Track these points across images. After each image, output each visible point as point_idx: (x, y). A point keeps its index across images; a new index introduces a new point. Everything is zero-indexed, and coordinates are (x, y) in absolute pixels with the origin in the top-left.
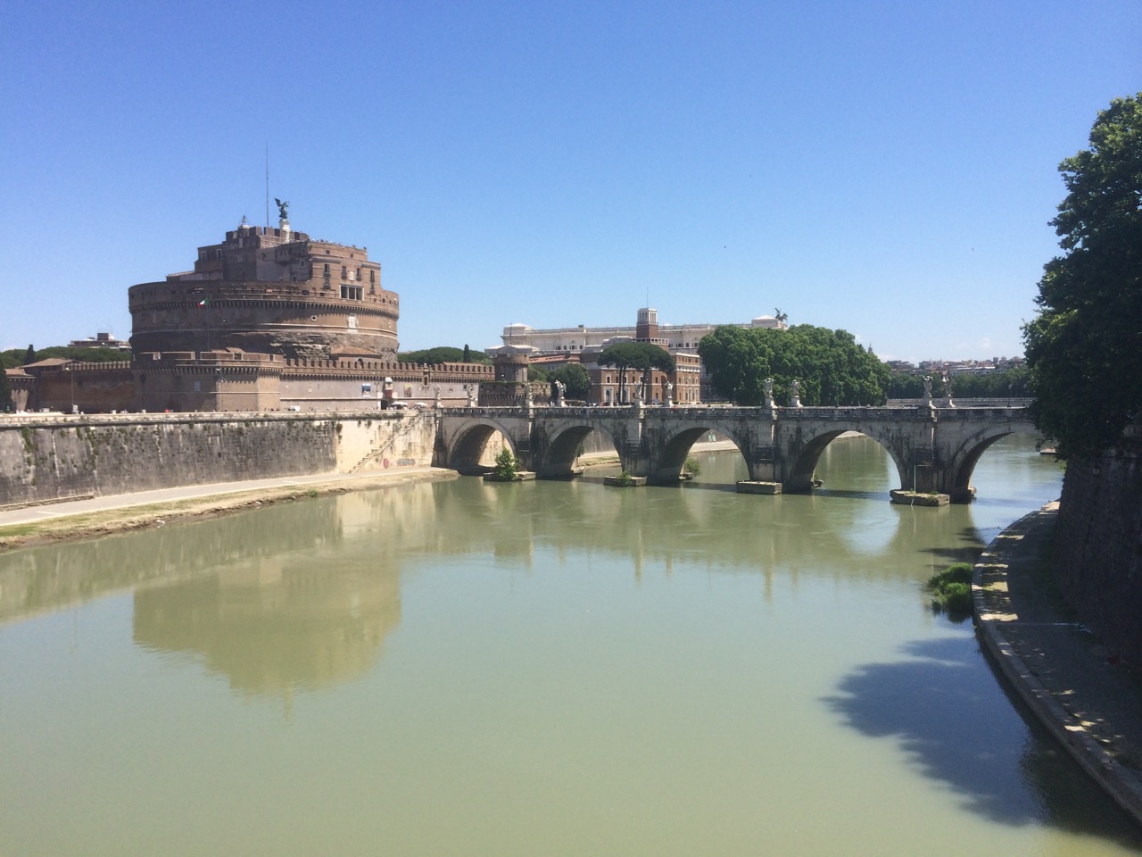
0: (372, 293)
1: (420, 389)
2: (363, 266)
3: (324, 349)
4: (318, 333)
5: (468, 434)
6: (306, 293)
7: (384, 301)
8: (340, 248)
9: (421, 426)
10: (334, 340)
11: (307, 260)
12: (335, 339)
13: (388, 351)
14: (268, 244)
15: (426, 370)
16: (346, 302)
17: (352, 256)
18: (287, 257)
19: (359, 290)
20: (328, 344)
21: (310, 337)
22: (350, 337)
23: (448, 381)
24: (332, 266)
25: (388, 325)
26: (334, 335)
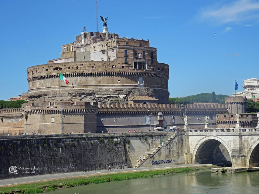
0: (152, 65)
1: (179, 118)
2: (147, 50)
3: (125, 98)
4: (121, 89)
6: (114, 67)
7: (159, 69)
8: (134, 41)
11: (115, 49)
15: (183, 108)
16: (136, 71)
17: (140, 45)
20: (127, 94)
21: (117, 91)
22: (139, 90)
26: (130, 90)
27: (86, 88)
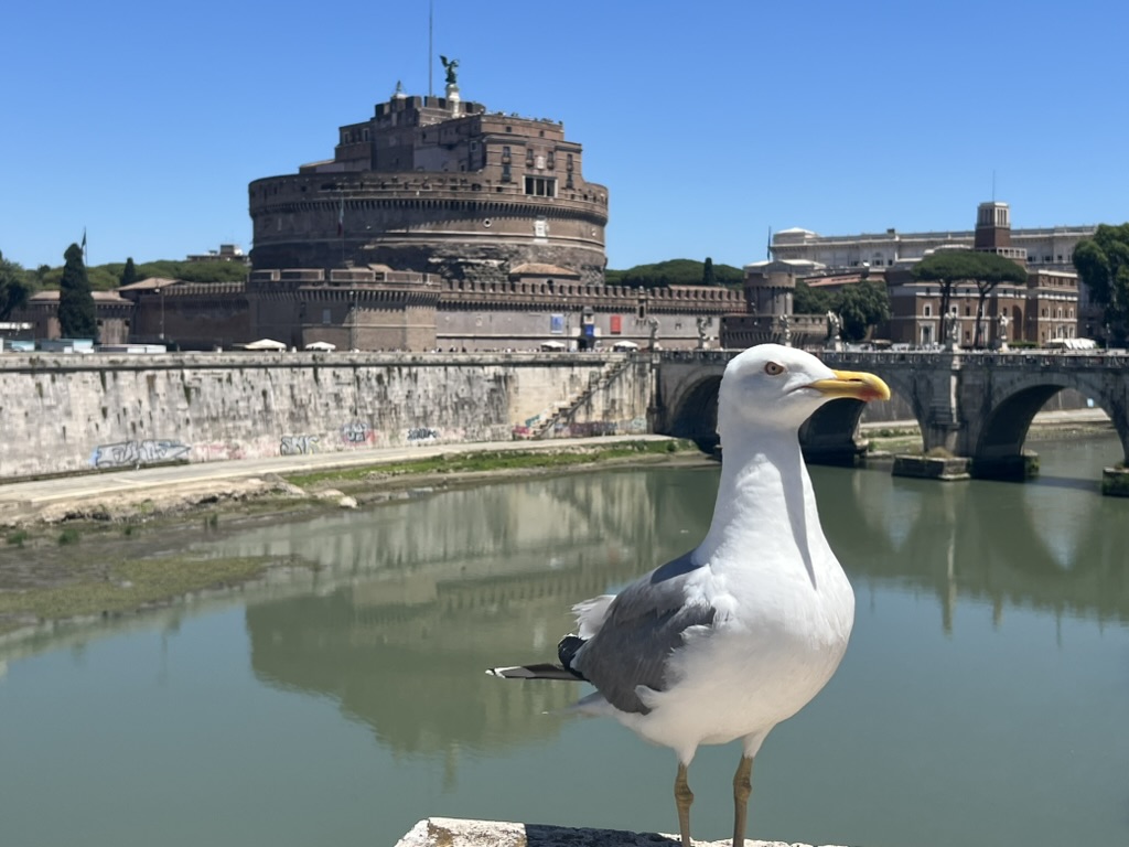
1: (633, 323)
2: (557, 148)
3: (501, 266)
5: (697, 388)
6: (476, 187)
7: (586, 197)
8: (527, 124)
9: (630, 376)
10: (515, 255)
11: (480, 141)
12: (517, 252)
13: (591, 269)
14: (429, 119)
15: (642, 297)
16: (530, 200)
17: (542, 133)
18: (454, 138)
19: (551, 182)
20: (506, 260)
21: (482, 249)
22: (537, 249)
23: (674, 312)
24: (514, 149)
25: (592, 233)
26: (515, 247)
27: (406, 240)
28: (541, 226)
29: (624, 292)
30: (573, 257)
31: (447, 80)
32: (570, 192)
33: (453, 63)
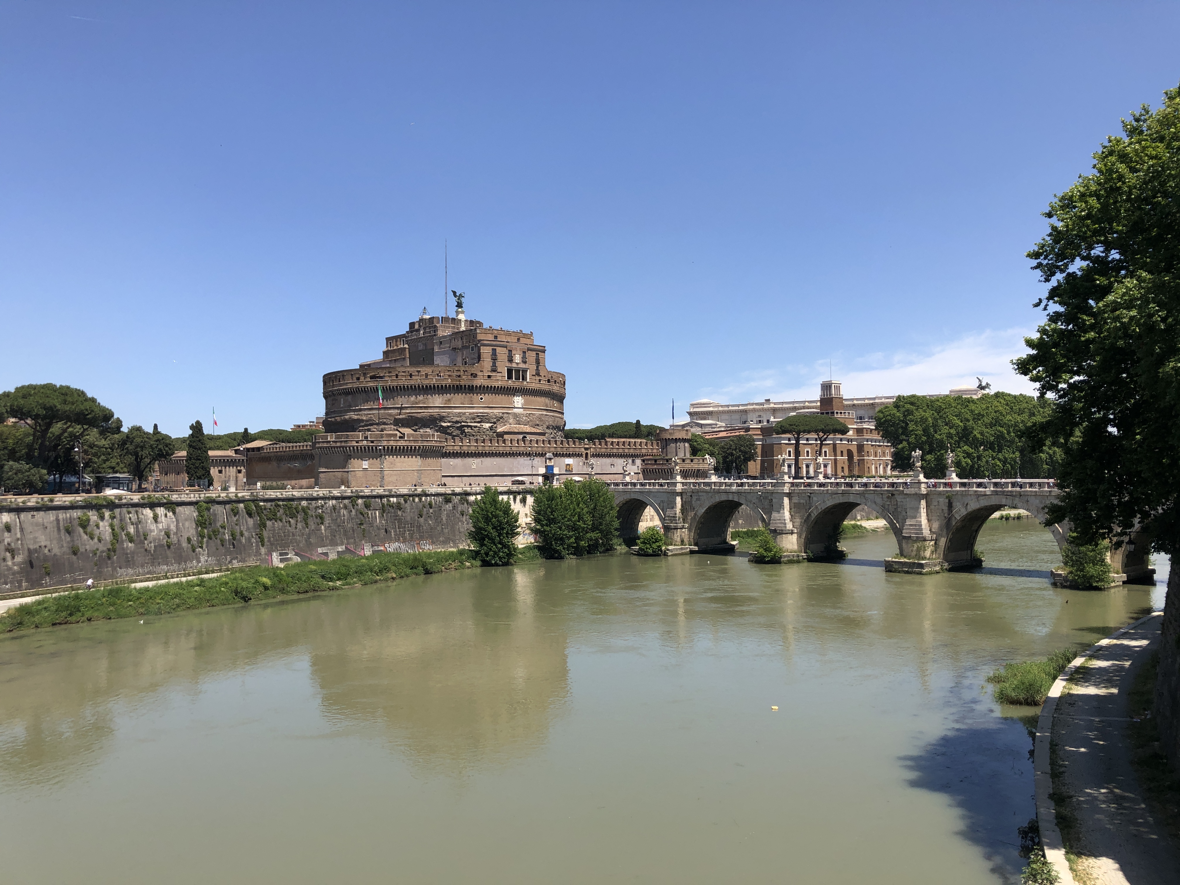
0: (538, 374)
1: (581, 464)
2: (529, 349)
3: (491, 428)
4: (485, 413)
6: (474, 375)
7: (549, 381)
8: (508, 334)
10: (499, 419)
11: (476, 345)
12: (501, 418)
13: (554, 428)
14: (444, 332)
15: (587, 446)
16: (511, 383)
17: (518, 339)
18: (460, 344)
19: (525, 371)
20: (495, 423)
21: (478, 416)
22: (516, 416)
23: (609, 456)
24: (498, 349)
25: (553, 405)
26: (500, 414)
27: (426, 411)
28: (518, 401)
29: (574, 443)
30: (541, 421)
31: (456, 306)
32: (538, 378)
33: (460, 295)
